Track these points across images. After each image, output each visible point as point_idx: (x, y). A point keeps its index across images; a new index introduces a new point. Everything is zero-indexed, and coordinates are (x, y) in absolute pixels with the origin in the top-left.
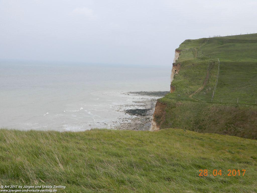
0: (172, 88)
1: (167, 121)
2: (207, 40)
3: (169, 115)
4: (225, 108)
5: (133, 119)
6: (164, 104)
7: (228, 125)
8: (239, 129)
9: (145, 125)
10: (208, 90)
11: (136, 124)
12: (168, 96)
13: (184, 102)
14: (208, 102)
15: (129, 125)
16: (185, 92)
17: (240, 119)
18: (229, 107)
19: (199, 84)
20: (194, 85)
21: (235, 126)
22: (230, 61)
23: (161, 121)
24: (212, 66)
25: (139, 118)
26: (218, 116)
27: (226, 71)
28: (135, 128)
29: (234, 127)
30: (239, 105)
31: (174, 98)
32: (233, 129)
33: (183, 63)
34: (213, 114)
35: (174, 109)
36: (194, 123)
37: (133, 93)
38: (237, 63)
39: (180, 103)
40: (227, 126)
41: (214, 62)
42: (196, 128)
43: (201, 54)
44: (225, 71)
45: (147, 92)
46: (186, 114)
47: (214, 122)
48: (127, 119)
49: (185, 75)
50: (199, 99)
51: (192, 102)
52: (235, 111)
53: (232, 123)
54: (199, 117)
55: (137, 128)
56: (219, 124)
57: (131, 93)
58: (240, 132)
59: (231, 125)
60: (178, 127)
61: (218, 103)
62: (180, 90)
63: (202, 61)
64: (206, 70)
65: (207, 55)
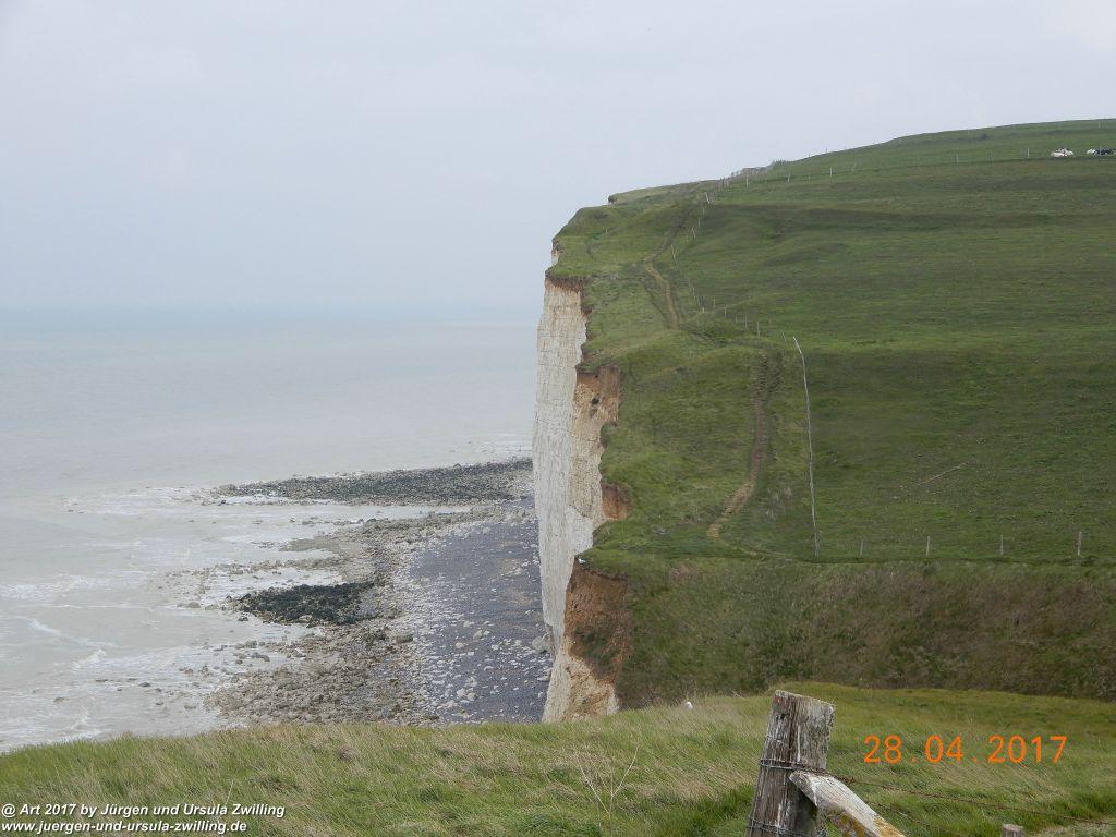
0: (611, 494)
1: (644, 653)
2: (695, 217)
3: (648, 624)
4: (880, 582)
5: (294, 646)
6: (614, 579)
7: (903, 649)
8: (950, 662)
9: (369, 672)
10: (783, 497)
11: (322, 674)
12: (610, 539)
13: (700, 564)
14: (802, 560)
15: (282, 680)
16: (682, 515)
17: (949, 623)
18: (895, 577)
19: (728, 470)
20: (711, 477)
21: (930, 654)
22: (847, 345)
23: (613, 655)
24: (773, 374)
25: (324, 640)
26: (857, 617)
27: (841, 399)
28: (321, 697)
29: (928, 657)
30: (937, 564)
31: (646, 550)
32: (927, 665)
33: (631, 364)
34: (835, 607)
35: (663, 597)
36: (760, 653)
37: (246, 491)
38: (883, 358)
39: (685, 570)
40: (900, 654)
41: (778, 357)
42: (768, 673)
43: (691, 303)
44: (834, 400)
45: (325, 481)
46: (718, 616)
47: (843, 643)
48: (259, 650)
49: (655, 426)
50: (759, 546)
51: (736, 562)
52: (924, 592)
53: (917, 643)
54: (778, 625)
55: (335, 695)
56: (861, 650)
57: (232, 490)
58: (955, 675)
59: (915, 650)
60: (694, 673)
61: (848, 560)
62: (657, 505)
63: (719, 352)
64: (744, 396)
65: (729, 315)
